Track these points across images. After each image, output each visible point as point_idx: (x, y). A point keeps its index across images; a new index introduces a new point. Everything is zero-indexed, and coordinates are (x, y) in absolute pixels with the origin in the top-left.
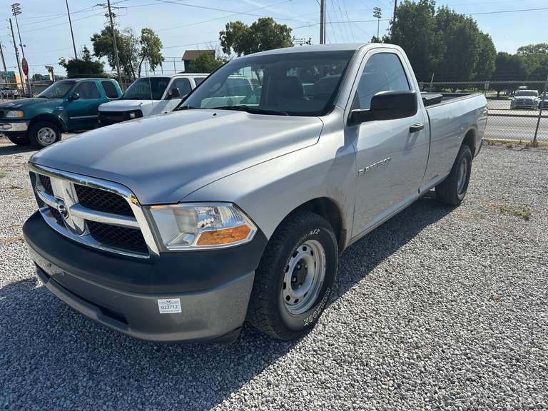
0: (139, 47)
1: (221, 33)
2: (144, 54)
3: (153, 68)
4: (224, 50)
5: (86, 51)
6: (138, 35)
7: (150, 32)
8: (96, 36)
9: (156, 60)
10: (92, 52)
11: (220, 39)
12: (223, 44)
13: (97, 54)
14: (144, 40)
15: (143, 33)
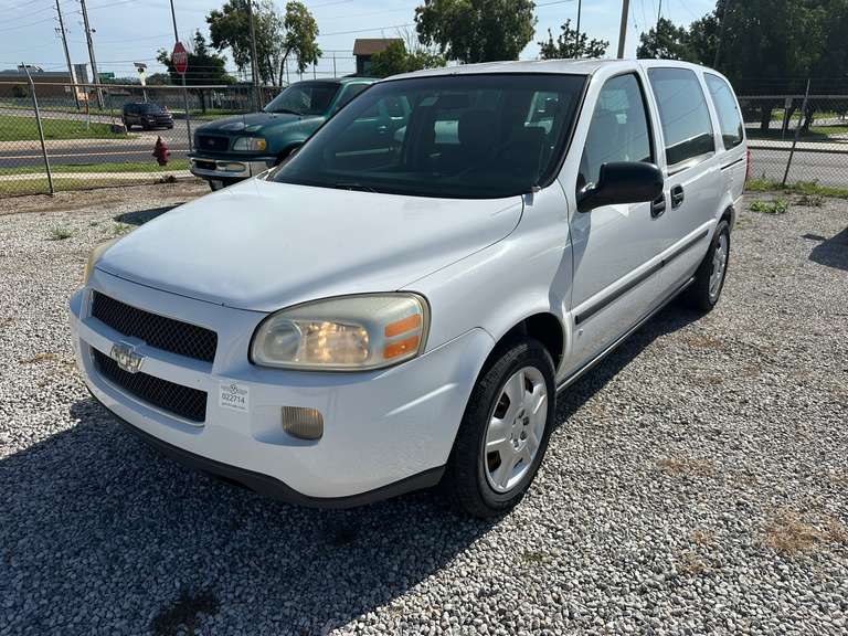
0: (283, 33)
1: (418, 10)
2: (290, 45)
3: (302, 67)
4: (421, 40)
5: (200, 38)
6: (282, 14)
7: (300, 7)
8: (214, 14)
9: (308, 54)
10: (209, 41)
11: (416, 20)
12: (419, 29)
13: (215, 45)
14: (290, 21)
15: (289, 9)
